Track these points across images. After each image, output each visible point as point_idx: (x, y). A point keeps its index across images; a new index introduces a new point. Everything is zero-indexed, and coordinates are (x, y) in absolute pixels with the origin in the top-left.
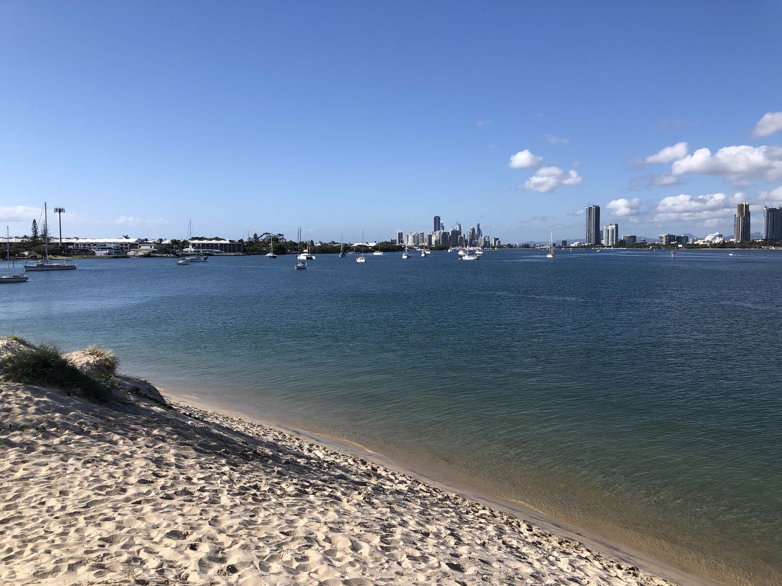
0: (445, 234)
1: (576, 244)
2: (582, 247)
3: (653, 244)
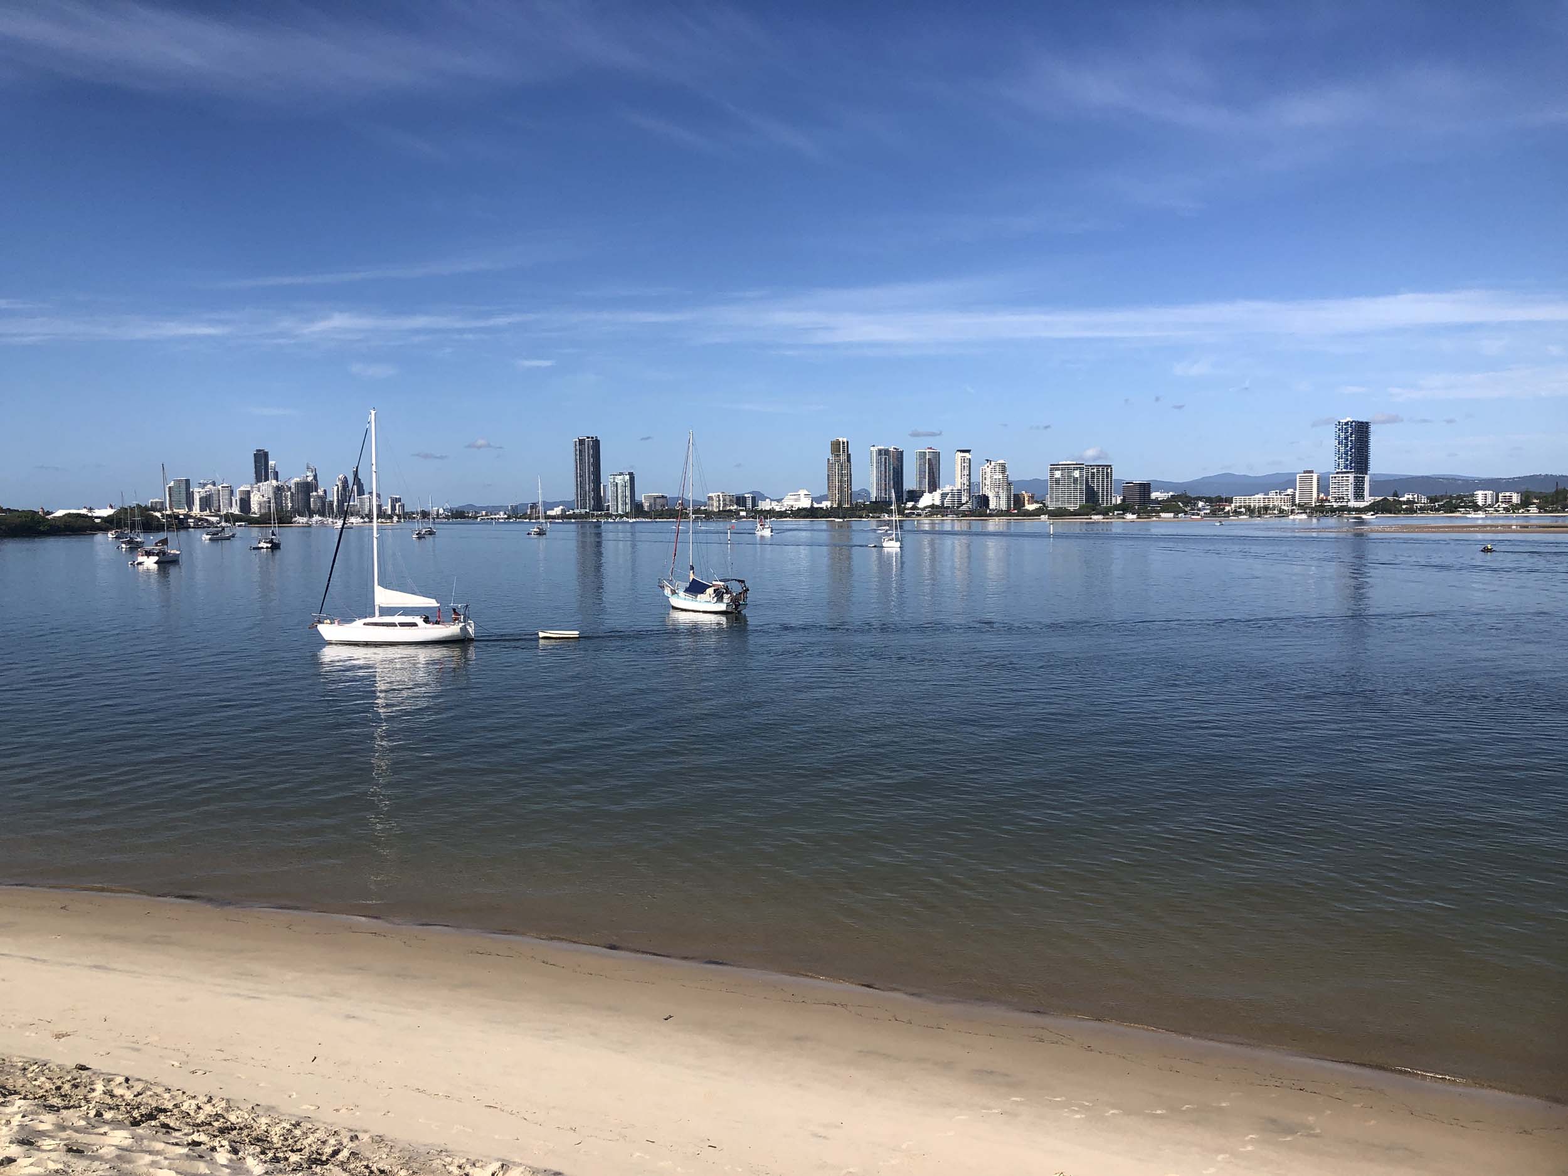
1: (557, 511)
2: (570, 517)
3: (697, 511)
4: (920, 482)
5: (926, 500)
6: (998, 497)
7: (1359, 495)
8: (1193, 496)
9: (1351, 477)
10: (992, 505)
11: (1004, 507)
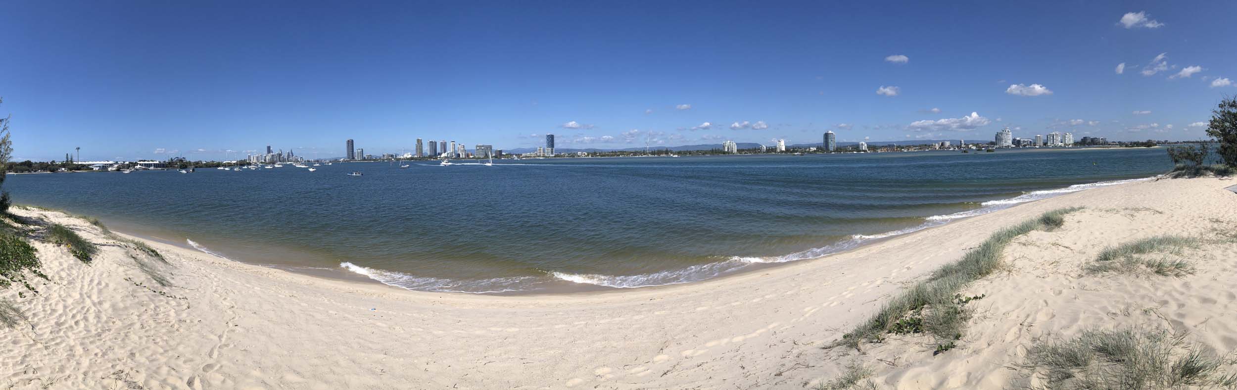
0: (273, 155)
1: (342, 160)
2: (346, 161)
3: (380, 159)
4: (441, 151)
5: (443, 155)
6: (462, 154)
7: (552, 153)
8: (512, 153)
9: (550, 149)
10: (461, 157)
11: (464, 157)
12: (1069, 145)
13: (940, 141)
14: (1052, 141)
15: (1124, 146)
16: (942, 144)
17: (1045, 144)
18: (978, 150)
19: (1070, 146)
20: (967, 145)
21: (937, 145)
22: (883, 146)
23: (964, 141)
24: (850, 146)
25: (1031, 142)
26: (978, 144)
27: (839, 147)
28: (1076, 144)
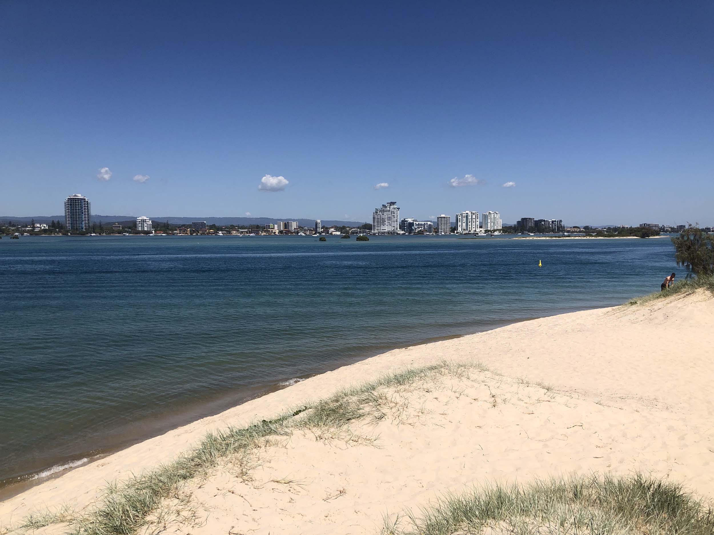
12: (495, 231)
13: (280, 220)
14: (464, 225)
15: (594, 234)
16: (286, 225)
17: (454, 229)
18: (345, 237)
19: (496, 233)
20: (326, 229)
21: (276, 226)
22: (184, 225)
23: (321, 221)
24: (119, 223)
25: (430, 225)
26: (344, 228)
27: (98, 224)
28: (506, 230)
